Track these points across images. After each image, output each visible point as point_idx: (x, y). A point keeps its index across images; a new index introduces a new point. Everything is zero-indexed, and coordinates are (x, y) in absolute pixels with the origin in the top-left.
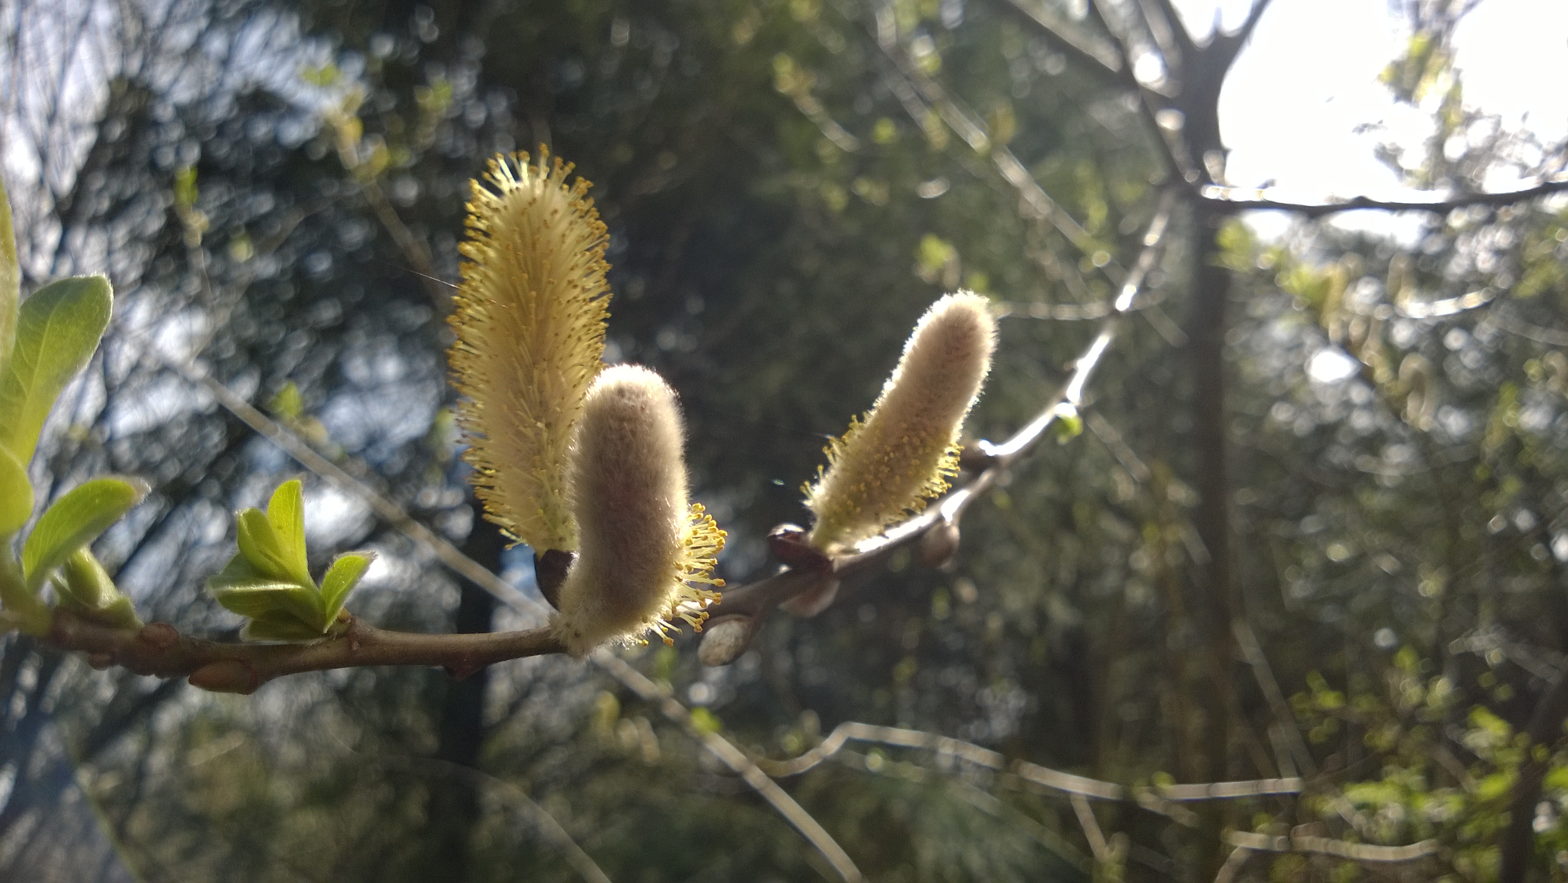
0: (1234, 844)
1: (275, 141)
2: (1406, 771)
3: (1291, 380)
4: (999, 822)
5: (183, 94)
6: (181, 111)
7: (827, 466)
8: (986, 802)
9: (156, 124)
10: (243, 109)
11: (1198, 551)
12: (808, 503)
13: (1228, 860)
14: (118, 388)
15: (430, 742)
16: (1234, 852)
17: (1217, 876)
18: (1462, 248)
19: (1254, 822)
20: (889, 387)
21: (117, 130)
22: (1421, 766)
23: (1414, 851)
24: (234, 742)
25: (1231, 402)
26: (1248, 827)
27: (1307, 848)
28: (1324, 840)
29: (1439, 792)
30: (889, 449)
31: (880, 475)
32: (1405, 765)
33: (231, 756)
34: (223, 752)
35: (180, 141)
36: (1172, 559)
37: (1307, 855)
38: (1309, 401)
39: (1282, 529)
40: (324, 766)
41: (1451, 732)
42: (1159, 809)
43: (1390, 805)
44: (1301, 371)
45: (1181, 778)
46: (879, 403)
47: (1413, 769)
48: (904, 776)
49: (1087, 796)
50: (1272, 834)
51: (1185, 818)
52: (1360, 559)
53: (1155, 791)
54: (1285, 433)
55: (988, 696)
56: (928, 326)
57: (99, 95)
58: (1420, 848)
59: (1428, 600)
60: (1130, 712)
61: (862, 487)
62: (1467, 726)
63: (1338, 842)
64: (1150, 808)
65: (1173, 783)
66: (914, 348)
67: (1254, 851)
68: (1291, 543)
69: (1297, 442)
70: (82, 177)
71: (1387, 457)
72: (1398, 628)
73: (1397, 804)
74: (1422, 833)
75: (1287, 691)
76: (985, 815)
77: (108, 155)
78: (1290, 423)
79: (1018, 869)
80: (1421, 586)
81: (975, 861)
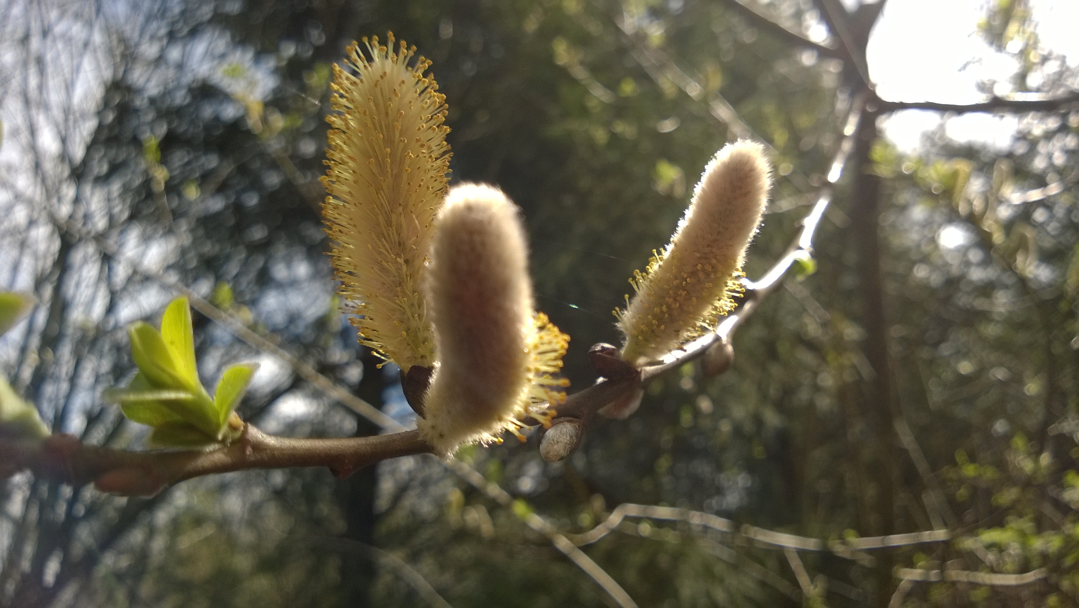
0: (902, 577)
1: (217, 119)
2: (1021, 520)
3: (926, 248)
4: (735, 567)
5: (153, 89)
6: (152, 101)
7: (632, 293)
8: (725, 554)
9: (136, 111)
10: (194, 98)
11: (867, 371)
12: (619, 325)
13: (898, 588)
14: (119, 293)
15: (340, 525)
16: (902, 583)
17: (890, 601)
18: (1042, 148)
19: (915, 560)
20: (683, 224)
21: (110, 117)
22: (1031, 516)
23: (1030, 577)
24: (209, 530)
25: (886, 265)
26: (911, 564)
27: (954, 578)
28: (966, 572)
29: (1046, 534)
30: (685, 276)
31: (678, 298)
32: (1021, 516)
33: (207, 540)
34: (202, 538)
35: (153, 121)
36: (848, 377)
37: (954, 583)
38: (940, 262)
39: (925, 353)
40: (270, 545)
41: (1052, 491)
42: (847, 555)
43: (1012, 544)
44: (933, 241)
45: (863, 533)
46: (676, 238)
47: (1026, 518)
48: (667, 539)
49: (796, 548)
50: (929, 569)
51: (866, 561)
52: (982, 370)
53: (844, 543)
54: (924, 287)
55: (724, 478)
56: (714, 170)
57: (98, 93)
58: (1035, 575)
59: (1031, 398)
60: (824, 486)
61: (664, 308)
62: (1062, 486)
63: (975, 573)
64: (840, 555)
65: (858, 537)
66: (703, 190)
67: (917, 582)
68: (931, 362)
69: (932, 291)
70: (90, 148)
71: (996, 299)
72: (1011, 420)
73: (1016, 544)
74: (1035, 563)
75: (934, 467)
76: (724, 562)
77: (105, 133)
78: (928, 278)
79: (749, 599)
80: (1026, 388)
81: (720, 595)
